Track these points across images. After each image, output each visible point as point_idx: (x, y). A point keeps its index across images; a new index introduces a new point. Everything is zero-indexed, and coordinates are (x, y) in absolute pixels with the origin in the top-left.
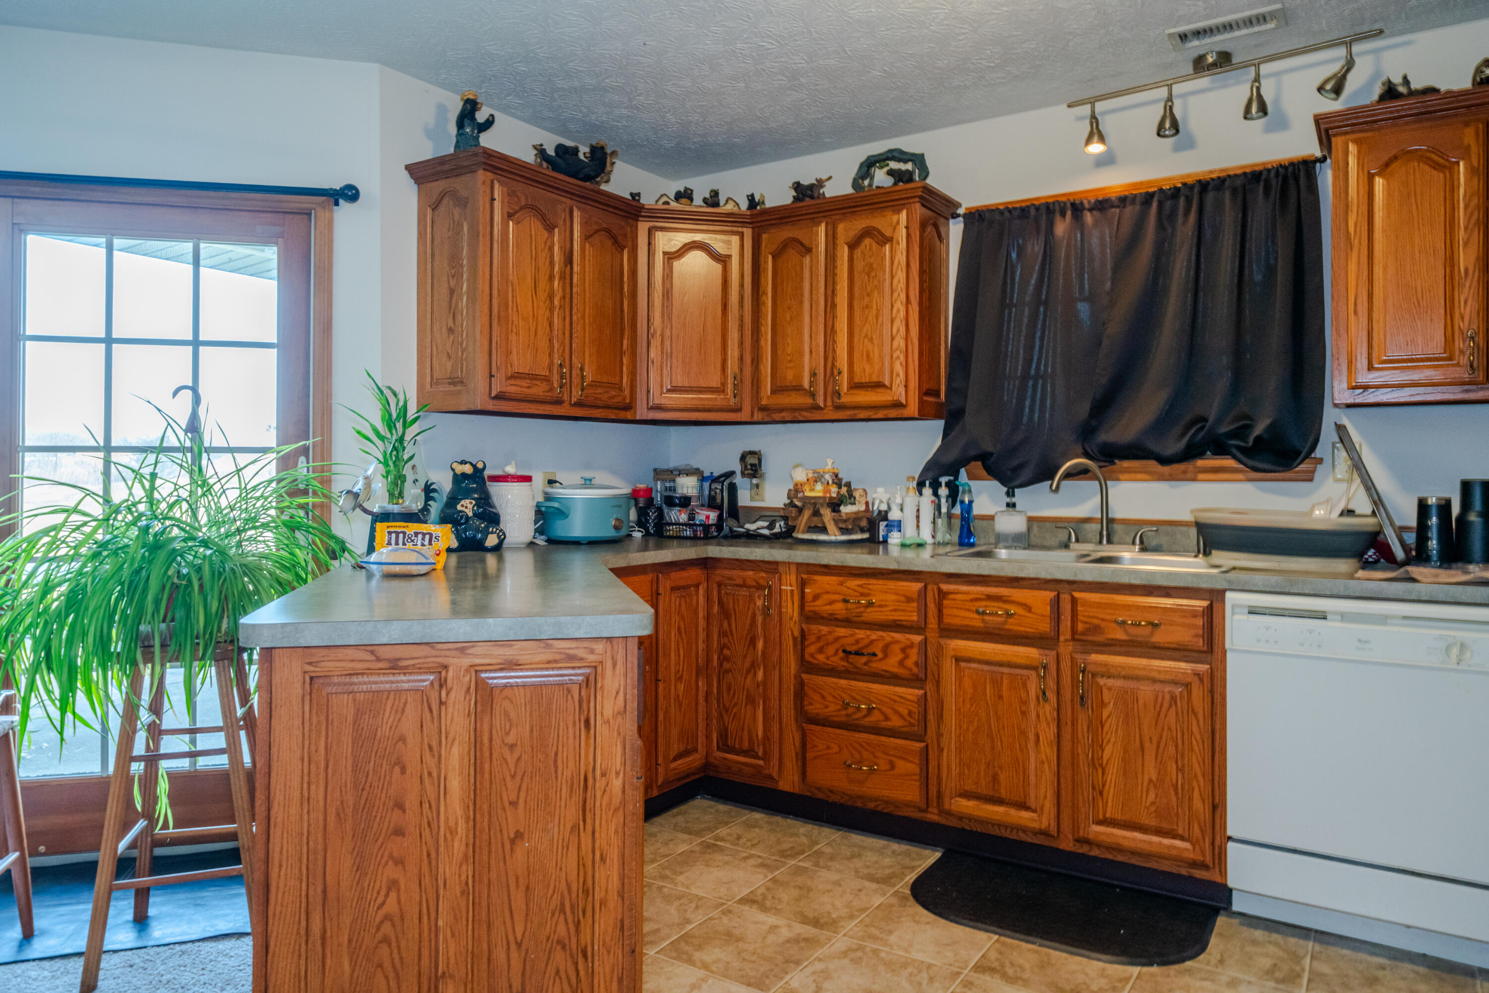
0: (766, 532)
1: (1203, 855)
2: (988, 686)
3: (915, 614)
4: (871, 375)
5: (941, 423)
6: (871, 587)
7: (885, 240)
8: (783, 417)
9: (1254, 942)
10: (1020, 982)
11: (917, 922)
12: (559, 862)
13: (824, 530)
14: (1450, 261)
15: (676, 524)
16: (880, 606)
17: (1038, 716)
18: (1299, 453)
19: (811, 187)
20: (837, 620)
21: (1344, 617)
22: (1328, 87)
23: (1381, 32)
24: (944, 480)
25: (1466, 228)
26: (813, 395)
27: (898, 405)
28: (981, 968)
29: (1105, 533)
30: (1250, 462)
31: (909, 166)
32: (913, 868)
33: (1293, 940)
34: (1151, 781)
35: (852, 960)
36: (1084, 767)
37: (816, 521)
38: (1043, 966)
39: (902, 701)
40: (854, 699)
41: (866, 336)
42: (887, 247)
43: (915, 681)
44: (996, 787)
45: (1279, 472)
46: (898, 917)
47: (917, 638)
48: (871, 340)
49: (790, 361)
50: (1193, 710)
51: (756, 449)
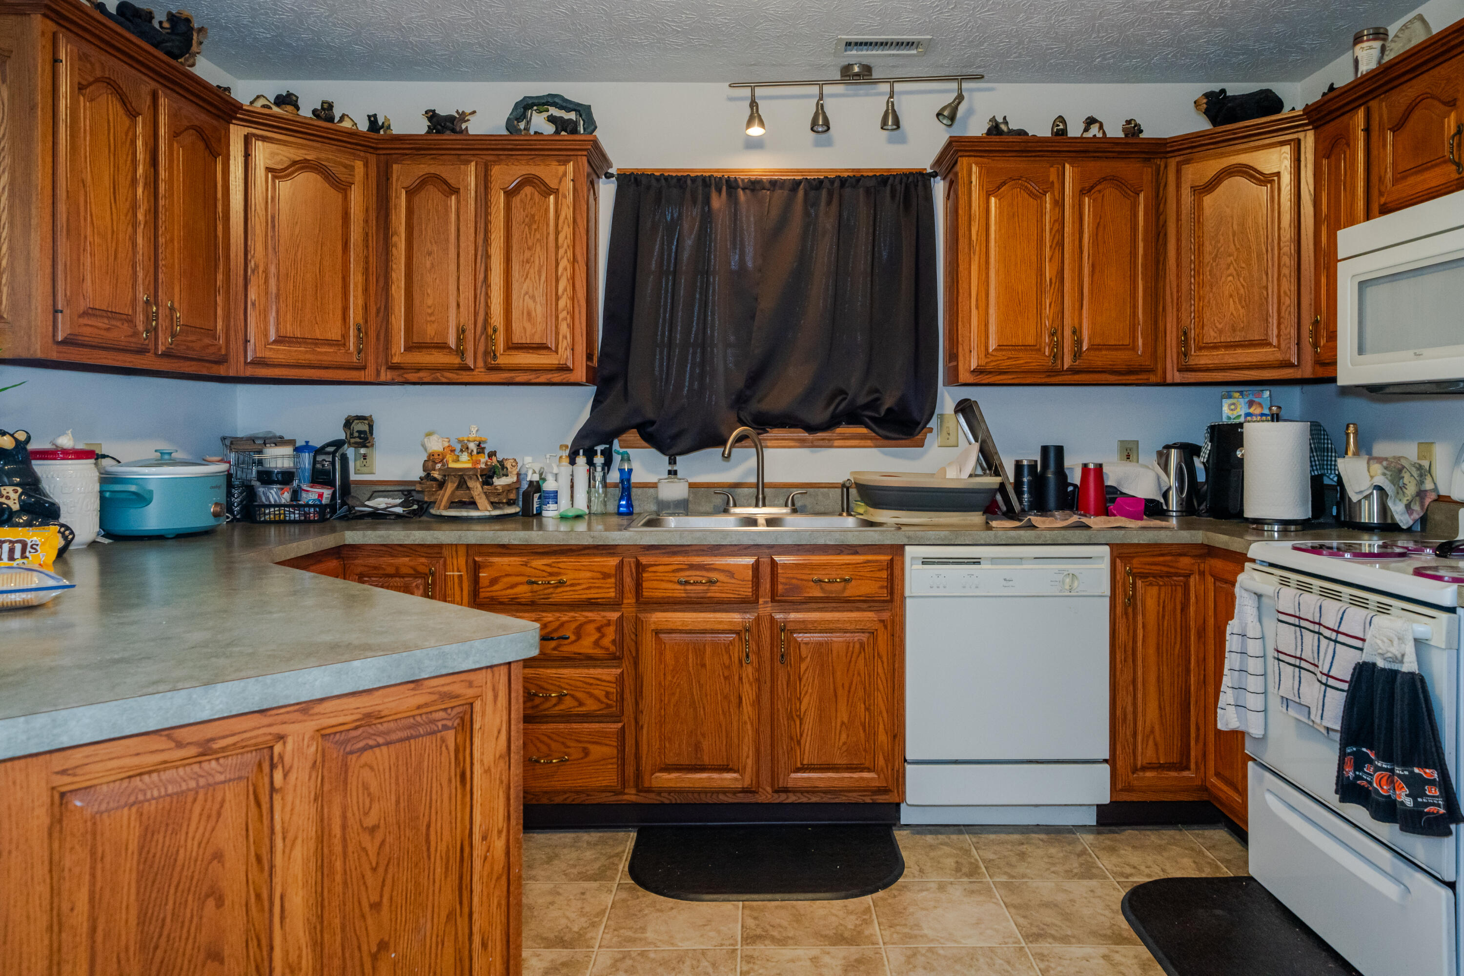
0: (399, 510)
1: (887, 781)
2: (690, 656)
3: (613, 590)
4: (533, 335)
5: (592, 389)
6: (560, 565)
7: (547, 191)
8: (421, 378)
9: (932, 847)
10: (790, 942)
11: (661, 911)
12: (433, 965)
13: (473, 504)
14: (1040, 272)
15: (274, 506)
16: (572, 585)
17: (741, 679)
18: (919, 423)
19: (451, 119)
20: (520, 604)
21: (994, 560)
22: (946, 113)
23: (983, 77)
24: (599, 448)
25: (1051, 247)
26: (461, 353)
27: (564, 369)
28: (750, 939)
29: (761, 496)
30: (881, 432)
31: (572, 116)
32: (619, 855)
33: (954, 837)
34: (843, 723)
35: (626, 971)
36: (783, 720)
37: (461, 495)
38: (798, 918)
39: (599, 682)
40: (542, 688)
41: (527, 293)
42: (552, 197)
43: (614, 659)
44: (699, 755)
45: (902, 439)
46: (640, 911)
47: (614, 616)
48: (533, 297)
49: (431, 314)
50: (878, 654)
51: (366, 414)
